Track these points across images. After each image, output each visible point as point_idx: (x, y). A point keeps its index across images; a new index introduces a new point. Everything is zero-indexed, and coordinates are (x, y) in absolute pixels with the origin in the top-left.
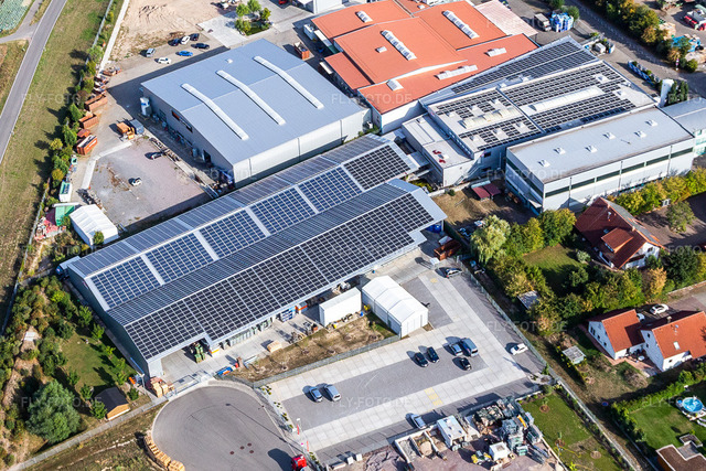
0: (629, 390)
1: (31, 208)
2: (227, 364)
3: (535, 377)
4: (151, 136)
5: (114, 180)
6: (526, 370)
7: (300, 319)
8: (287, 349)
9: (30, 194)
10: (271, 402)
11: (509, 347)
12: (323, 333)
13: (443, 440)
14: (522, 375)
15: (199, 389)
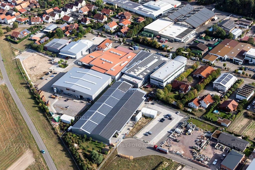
0: (203, 113)
1: (46, 121)
2: (123, 136)
3: (185, 117)
4: (62, 97)
5: (61, 109)
6: (182, 116)
7: (131, 122)
8: (133, 129)
9: (42, 118)
10: (139, 139)
11: (176, 113)
12: (138, 123)
13: (178, 133)
14: (183, 117)
15: (121, 142)
